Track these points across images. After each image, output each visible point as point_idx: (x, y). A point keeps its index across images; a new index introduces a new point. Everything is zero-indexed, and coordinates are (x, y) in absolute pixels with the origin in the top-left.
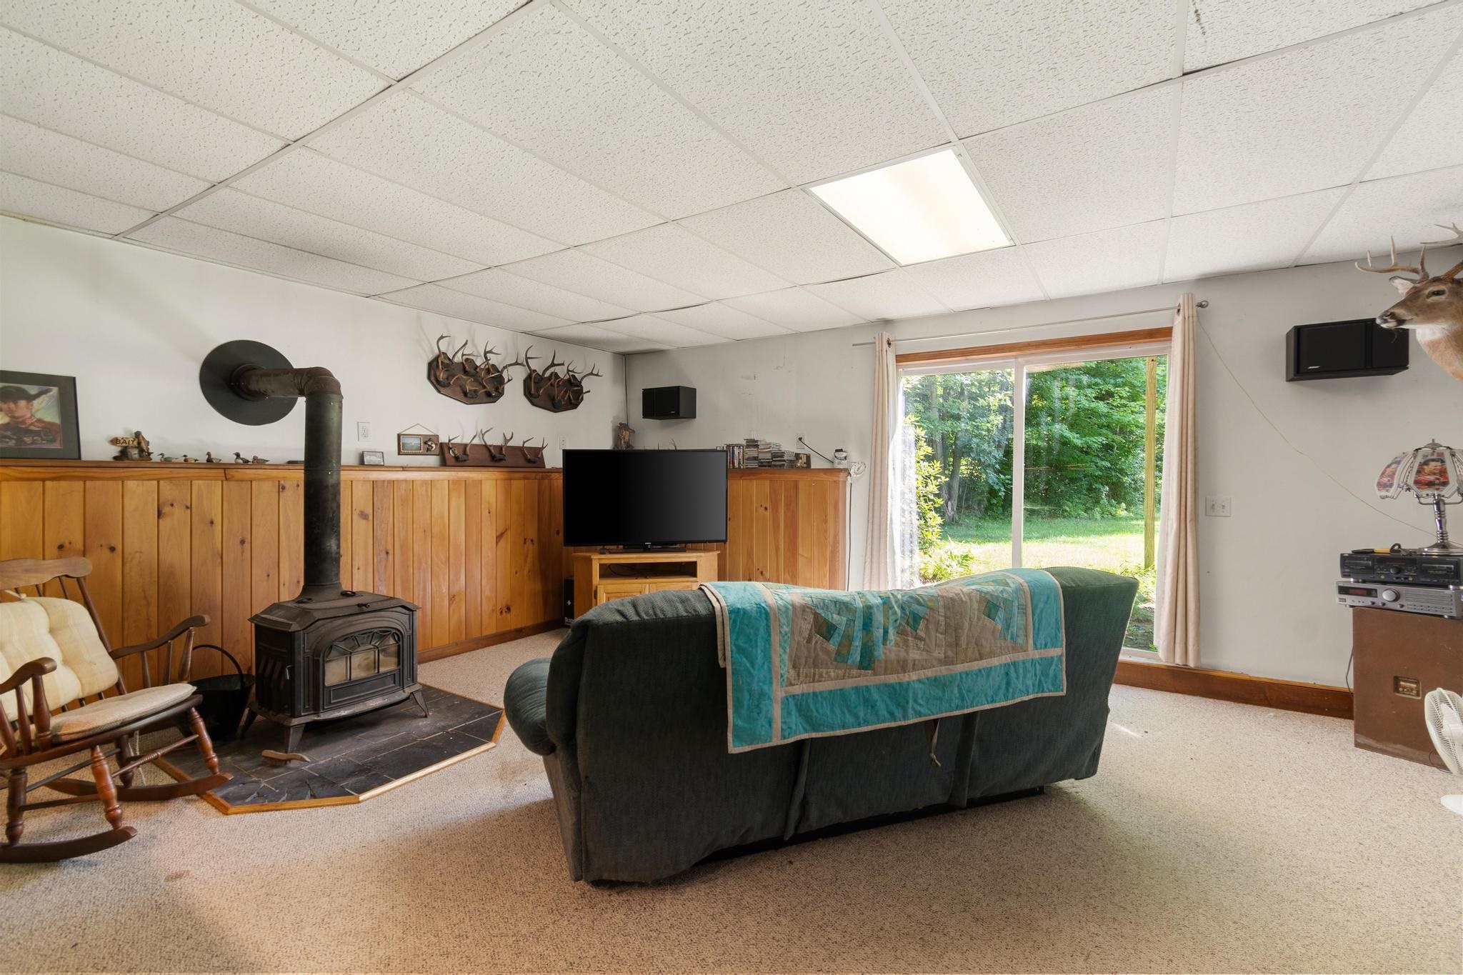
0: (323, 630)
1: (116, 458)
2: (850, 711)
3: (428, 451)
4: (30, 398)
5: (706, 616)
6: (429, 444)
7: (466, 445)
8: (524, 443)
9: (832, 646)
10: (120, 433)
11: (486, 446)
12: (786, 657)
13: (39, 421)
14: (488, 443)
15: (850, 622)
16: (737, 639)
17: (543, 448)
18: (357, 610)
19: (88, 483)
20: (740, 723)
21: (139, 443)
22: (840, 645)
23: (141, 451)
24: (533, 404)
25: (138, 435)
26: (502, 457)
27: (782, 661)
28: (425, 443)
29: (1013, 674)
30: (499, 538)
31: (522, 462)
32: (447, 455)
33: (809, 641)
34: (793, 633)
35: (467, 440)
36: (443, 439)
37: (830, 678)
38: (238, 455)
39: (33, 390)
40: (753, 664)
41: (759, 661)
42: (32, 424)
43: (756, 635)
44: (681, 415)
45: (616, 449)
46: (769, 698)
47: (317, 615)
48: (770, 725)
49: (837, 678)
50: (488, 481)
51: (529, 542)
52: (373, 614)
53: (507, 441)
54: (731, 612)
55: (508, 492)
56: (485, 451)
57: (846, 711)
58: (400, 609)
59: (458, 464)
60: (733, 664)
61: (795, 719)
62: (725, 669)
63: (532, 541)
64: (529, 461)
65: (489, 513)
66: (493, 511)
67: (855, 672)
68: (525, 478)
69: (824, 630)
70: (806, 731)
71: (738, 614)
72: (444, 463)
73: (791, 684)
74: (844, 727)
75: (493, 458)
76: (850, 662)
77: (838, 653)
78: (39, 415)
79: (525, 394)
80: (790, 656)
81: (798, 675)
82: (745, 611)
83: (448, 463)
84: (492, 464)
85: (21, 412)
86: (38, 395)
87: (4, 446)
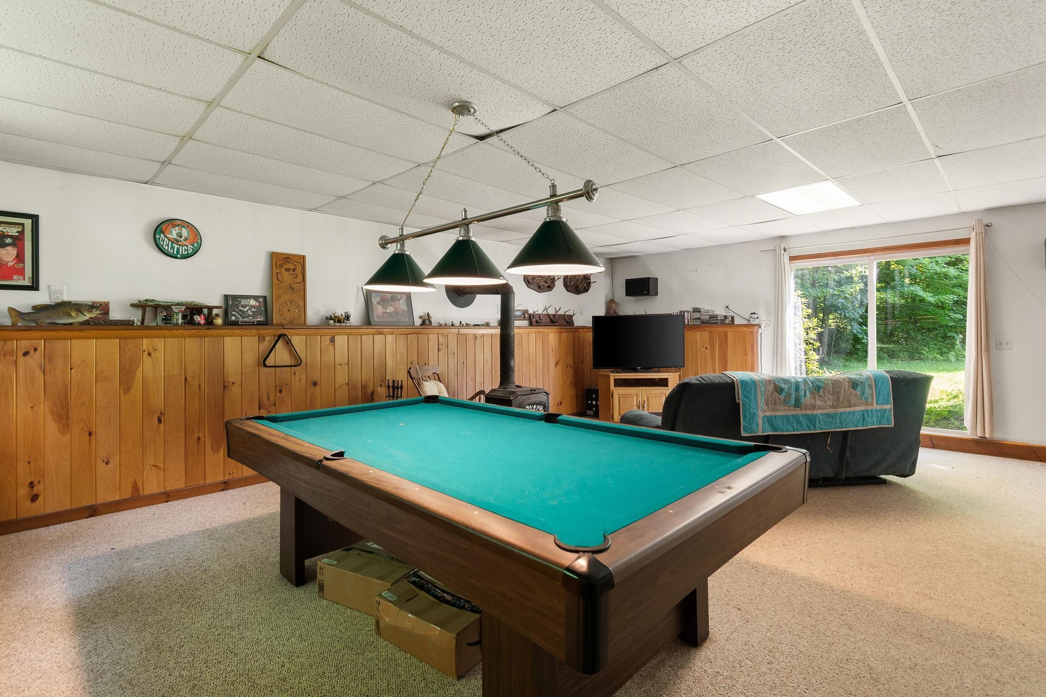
0: (520, 400)
1: (421, 325)
2: (790, 425)
3: (524, 318)
4: (399, 300)
5: (731, 383)
6: (525, 314)
7: (540, 315)
8: (565, 312)
9: (782, 397)
10: (422, 314)
11: (548, 314)
12: (763, 400)
13: (402, 309)
14: (549, 313)
15: (790, 388)
16: (743, 392)
17: (574, 315)
18: (530, 392)
19: (419, 336)
20: (746, 424)
21: (429, 318)
22: (785, 396)
23: (430, 321)
24: (568, 291)
25: (428, 314)
26: (556, 320)
27: (761, 401)
28: (523, 314)
29: (866, 415)
30: (556, 364)
31: (564, 323)
32: (533, 320)
33: (772, 394)
34: (765, 390)
35: (540, 312)
36: (531, 312)
37: (781, 410)
38: (461, 322)
40: (750, 402)
41: (753, 401)
42: (400, 311)
43: (751, 391)
44: (651, 294)
45: (608, 315)
46: (757, 416)
47: (519, 393)
48: (758, 427)
49: (784, 410)
50: (552, 335)
51: (569, 367)
52: (535, 395)
53: (557, 312)
54: (740, 381)
55: (560, 339)
56: (548, 318)
57: (789, 425)
58: (544, 394)
59: (538, 325)
60: (742, 401)
61: (767, 426)
62: (739, 403)
63: (571, 366)
64: (567, 322)
65: (552, 350)
66: (554, 349)
67: (792, 408)
68: (567, 332)
69: (778, 390)
70: (771, 431)
71: (743, 383)
72: (531, 324)
73: (765, 412)
74: (788, 431)
75: (552, 321)
76: (790, 404)
77: (785, 400)
79: (564, 285)
80: (765, 400)
81: (768, 408)
82: (746, 381)
83: (534, 324)
84: (551, 324)
85: (397, 306)
86: (401, 299)
87: (393, 320)
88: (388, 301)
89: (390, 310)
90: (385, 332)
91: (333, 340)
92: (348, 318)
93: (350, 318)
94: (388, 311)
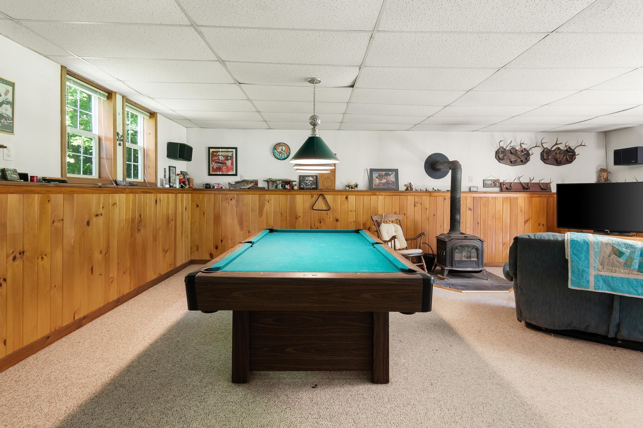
0: (454, 242)
1: (405, 190)
2: (633, 288)
3: (495, 186)
4: (390, 175)
5: (561, 241)
6: (495, 183)
7: (511, 183)
8: (540, 181)
9: (622, 260)
10: (406, 183)
11: (520, 183)
12: (597, 260)
13: (391, 181)
14: (522, 182)
15: (633, 253)
16: (573, 250)
17: (550, 183)
18: (464, 238)
19: (400, 196)
20: (574, 279)
21: (410, 186)
22: (626, 260)
23: (411, 188)
24: (545, 163)
25: (410, 183)
26: (528, 187)
27: (595, 261)
28: (494, 183)
30: (526, 222)
31: (539, 190)
32: (503, 187)
33: (609, 256)
34: (600, 252)
35: (512, 181)
36: (501, 181)
37: (620, 272)
38: (433, 189)
39: (390, 173)
40: (579, 259)
41: (583, 258)
42: (390, 182)
43: (582, 250)
44: (638, 163)
45: (598, 182)
46: (587, 273)
47: (453, 238)
48: (588, 283)
49: (625, 273)
50: (521, 198)
51: (541, 226)
52: (469, 240)
53: (531, 180)
54: (571, 241)
55: (530, 202)
56: (521, 185)
57: (630, 288)
58: (478, 240)
59: (507, 191)
60: (571, 258)
61: (601, 283)
62: (568, 259)
63: (543, 225)
64: (542, 189)
65: (521, 211)
66: (523, 210)
67: (635, 273)
68: (539, 197)
69: (618, 253)
70: (608, 290)
71: (573, 242)
72: (501, 190)
73: (599, 271)
74: (629, 294)
75: (524, 188)
76: (632, 268)
77: (625, 263)
78: (391, 179)
79: (541, 159)
80: (599, 260)
81: (604, 268)
82: (577, 241)
83: (503, 190)
84: (523, 191)
85: (388, 179)
86: (391, 174)
87: (385, 187)
88: (383, 176)
89: (383, 181)
90: (377, 194)
91: (347, 198)
92: (356, 186)
93: (358, 186)
94: (382, 182)
